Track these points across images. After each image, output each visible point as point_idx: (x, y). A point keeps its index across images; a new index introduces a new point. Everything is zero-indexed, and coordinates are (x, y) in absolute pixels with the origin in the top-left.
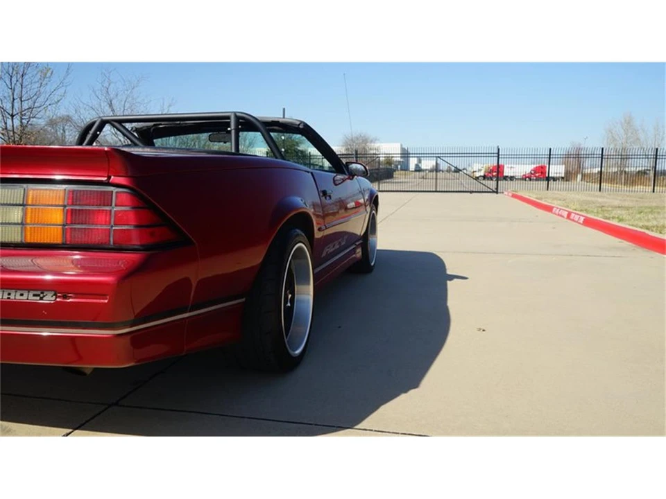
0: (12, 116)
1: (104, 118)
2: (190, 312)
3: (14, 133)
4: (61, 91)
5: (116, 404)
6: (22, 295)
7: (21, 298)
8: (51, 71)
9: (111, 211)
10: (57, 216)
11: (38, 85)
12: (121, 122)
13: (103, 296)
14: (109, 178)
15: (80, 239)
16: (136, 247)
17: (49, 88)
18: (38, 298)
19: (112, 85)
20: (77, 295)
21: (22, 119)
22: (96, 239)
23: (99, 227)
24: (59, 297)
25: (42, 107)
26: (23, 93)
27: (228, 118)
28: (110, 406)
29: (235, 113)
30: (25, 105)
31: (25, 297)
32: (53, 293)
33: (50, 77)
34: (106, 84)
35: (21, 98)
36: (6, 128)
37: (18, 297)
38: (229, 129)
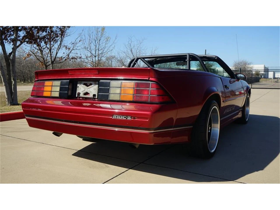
0: (95, 56)
1: (138, 57)
2: (173, 128)
3: (95, 63)
4: (113, 46)
5: (143, 163)
6: (120, 117)
7: (120, 118)
8: (109, 38)
9: (149, 90)
10: (131, 92)
11: (104, 44)
12: (144, 58)
13: (147, 118)
14: (149, 78)
16: (158, 103)
17: (109, 45)
18: (125, 118)
19: (132, 43)
20: (138, 118)
21: (98, 58)
22: (144, 100)
23: (145, 95)
24: (132, 118)
25: (106, 53)
26: (99, 47)
27: (186, 56)
28: (140, 163)
29: (189, 54)
30: (100, 53)
31: (121, 118)
32: (130, 117)
33: (109, 41)
34: (130, 42)
35: (98, 49)
36: (93, 61)
37: (119, 118)
38: (186, 60)
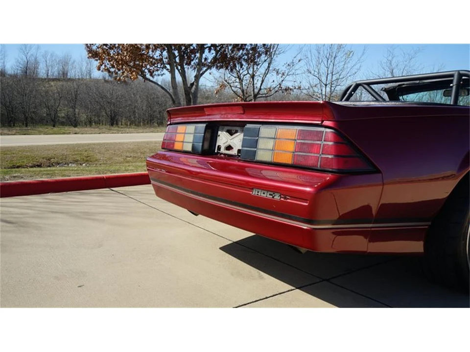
0: (326, 85)
1: (358, 82)
2: (373, 223)
3: (326, 96)
4: (358, 66)
6: (264, 193)
7: (263, 195)
8: (352, 53)
9: (321, 144)
11: (343, 63)
13: (305, 200)
14: (322, 122)
15: (301, 161)
16: (334, 170)
17: (349, 65)
18: (271, 197)
19: (394, 60)
20: (293, 198)
21: (331, 87)
22: (310, 163)
23: (312, 155)
24: (282, 198)
25: (345, 78)
26: (334, 69)
27: (452, 76)
28: (324, 280)
29: (459, 71)
30: (334, 78)
31: (265, 195)
32: (279, 194)
33: (351, 57)
34: (390, 58)
35: (332, 73)
36: (322, 94)
37: (262, 195)
38: (451, 85)
